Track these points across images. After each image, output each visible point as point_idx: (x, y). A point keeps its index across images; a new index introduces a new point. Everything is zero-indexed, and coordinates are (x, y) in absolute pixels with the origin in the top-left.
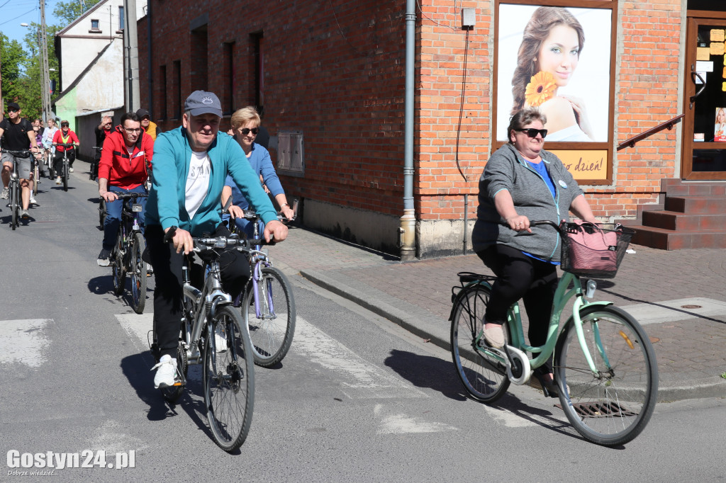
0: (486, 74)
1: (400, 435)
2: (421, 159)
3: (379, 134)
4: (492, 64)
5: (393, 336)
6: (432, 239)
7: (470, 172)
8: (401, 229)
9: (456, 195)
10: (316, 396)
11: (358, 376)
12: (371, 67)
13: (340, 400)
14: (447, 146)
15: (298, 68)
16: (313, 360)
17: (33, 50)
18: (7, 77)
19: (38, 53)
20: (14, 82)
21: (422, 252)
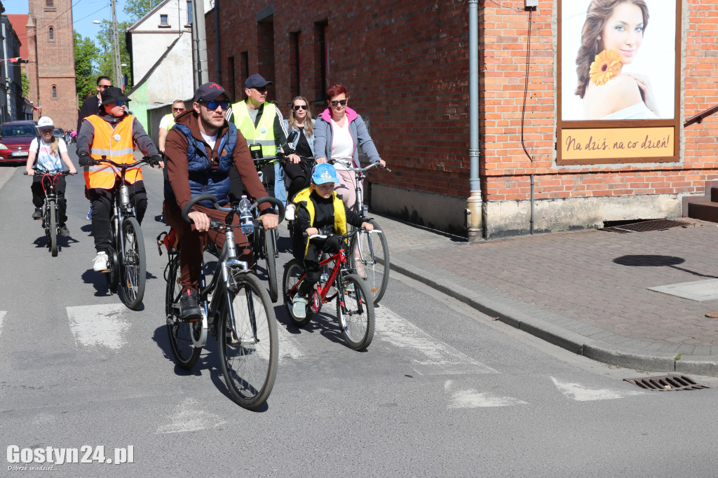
0: (550, 54)
1: (470, 409)
2: (486, 140)
3: (444, 117)
4: (556, 44)
5: (461, 315)
6: (498, 220)
7: (536, 152)
8: (468, 210)
9: (522, 175)
10: (387, 373)
11: (427, 353)
12: (435, 51)
13: (411, 377)
14: (513, 127)
15: (363, 54)
16: (384, 339)
17: (105, 46)
18: (81, 73)
19: (110, 49)
20: (87, 78)
21: (489, 232)
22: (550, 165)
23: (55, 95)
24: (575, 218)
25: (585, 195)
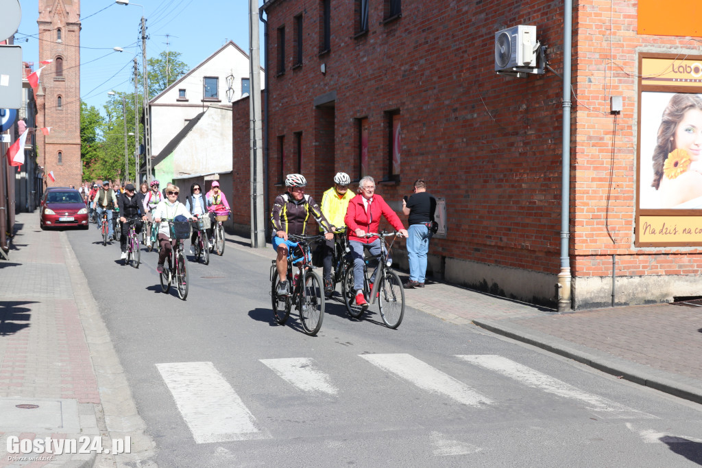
0: (631, 152)
2: (576, 224)
3: (530, 203)
4: (636, 143)
6: (585, 293)
7: (617, 235)
8: (559, 285)
9: (605, 255)
10: (574, 417)
12: (522, 145)
13: (596, 419)
14: (599, 213)
15: (440, 143)
16: (546, 391)
17: (109, 115)
18: (85, 140)
19: (115, 118)
20: (91, 145)
21: (577, 304)
22: (630, 247)
23: (60, 160)
24: (650, 293)
25: (658, 273)
